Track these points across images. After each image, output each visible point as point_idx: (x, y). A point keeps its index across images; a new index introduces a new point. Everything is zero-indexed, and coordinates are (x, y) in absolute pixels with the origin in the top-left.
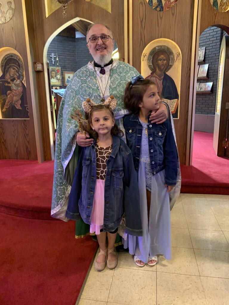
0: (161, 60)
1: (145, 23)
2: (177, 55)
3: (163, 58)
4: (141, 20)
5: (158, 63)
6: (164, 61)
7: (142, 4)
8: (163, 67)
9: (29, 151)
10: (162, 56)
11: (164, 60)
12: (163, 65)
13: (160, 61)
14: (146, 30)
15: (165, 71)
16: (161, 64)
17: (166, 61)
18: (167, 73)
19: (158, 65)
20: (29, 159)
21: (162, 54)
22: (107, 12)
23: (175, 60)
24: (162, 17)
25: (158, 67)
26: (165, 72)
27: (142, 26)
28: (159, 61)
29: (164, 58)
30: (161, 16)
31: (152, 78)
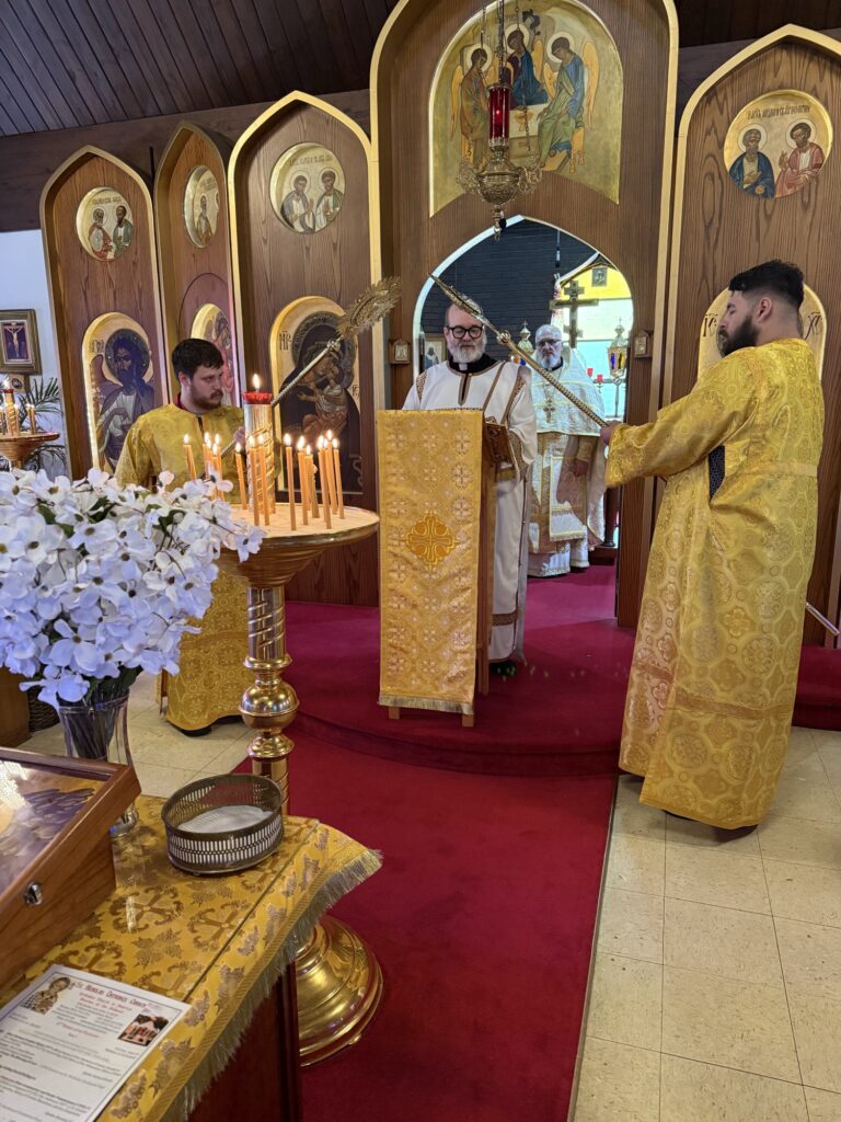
1: (718, 231)
2: (812, 322)
4: (708, 221)
7: (713, 180)
9: (354, 582)
14: (719, 251)
20: (351, 603)
22: (607, 201)
24: (773, 212)
27: (708, 237)
30: (769, 212)
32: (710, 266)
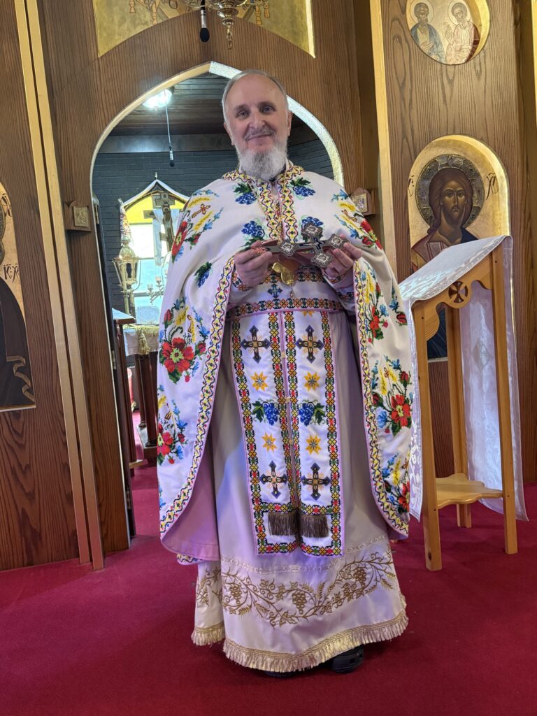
0: (450, 193)
1: (411, 91)
2: (490, 182)
3: (455, 188)
4: (401, 82)
5: (444, 202)
6: (459, 198)
7: (401, 42)
8: (456, 214)
10: (453, 183)
11: (459, 194)
12: (457, 206)
13: (449, 195)
14: (414, 111)
15: (464, 223)
16: (453, 205)
17: (463, 197)
18: (468, 229)
19: (444, 207)
21: (453, 179)
23: (486, 195)
24: (454, 78)
25: (444, 213)
26: (464, 227)
27: (403, 99)
28: (447, 198)
29: (459, 189)
30: (451, 78)
31: (432, 243)
32: (408, 126)
